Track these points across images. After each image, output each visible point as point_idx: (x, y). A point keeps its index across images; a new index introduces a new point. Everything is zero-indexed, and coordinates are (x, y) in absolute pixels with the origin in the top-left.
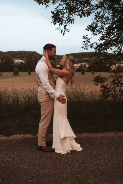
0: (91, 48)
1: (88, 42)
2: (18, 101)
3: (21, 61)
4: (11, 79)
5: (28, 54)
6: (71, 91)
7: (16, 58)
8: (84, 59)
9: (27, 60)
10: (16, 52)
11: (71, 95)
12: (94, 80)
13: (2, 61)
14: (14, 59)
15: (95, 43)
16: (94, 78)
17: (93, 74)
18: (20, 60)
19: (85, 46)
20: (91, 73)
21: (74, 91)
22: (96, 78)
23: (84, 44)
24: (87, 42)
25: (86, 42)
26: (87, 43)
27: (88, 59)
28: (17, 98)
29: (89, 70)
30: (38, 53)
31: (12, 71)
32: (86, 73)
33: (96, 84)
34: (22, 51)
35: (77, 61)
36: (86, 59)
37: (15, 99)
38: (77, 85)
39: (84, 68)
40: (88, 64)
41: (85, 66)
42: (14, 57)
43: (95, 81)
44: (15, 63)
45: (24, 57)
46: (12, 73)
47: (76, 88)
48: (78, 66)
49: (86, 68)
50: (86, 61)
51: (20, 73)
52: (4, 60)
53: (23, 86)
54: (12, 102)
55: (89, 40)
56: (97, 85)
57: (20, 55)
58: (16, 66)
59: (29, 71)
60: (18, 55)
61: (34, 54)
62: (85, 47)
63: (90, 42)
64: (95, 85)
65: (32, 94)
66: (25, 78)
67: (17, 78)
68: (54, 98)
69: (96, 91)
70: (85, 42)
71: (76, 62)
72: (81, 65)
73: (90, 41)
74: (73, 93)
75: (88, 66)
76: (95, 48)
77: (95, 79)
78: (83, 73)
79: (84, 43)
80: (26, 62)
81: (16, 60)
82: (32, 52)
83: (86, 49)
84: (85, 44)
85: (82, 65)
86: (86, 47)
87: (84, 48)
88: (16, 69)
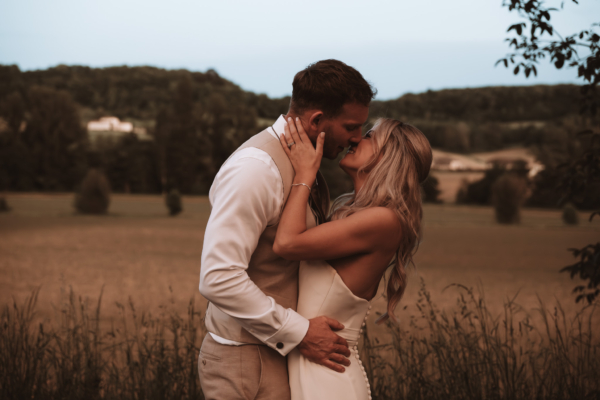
0: (559, 65)
1: (538, 30)
2: (94, 382)
3: (127, 127)
4: (56, 237)
5: (174, 85)
6: (427, 334)
7: (100, 110)
8: (515, 126)
9: (161, 119)
10: (97, 71)
11: (422, 358)
12: (573, 270)
13: (14, 125)
14: (85, 111)
15: (586, 36)
16: (576, 253)
17: (570, 219)
18: (122, 118)
19: (522, 51)
20: (554, 216)
21: (448, 338)
22: (584, 252)
23: (515, 41)
24: (533, 31)
25: (527, 32)
26: (533, 38)
27: (539, 125)
28: (89, 363)
29: (546, 193)
30: (230, 84)
31: (66, 184)
32: (528, 215)
33: (588, 291)
34: (136, 70)
35: (472, 136)
36: (525, 125)
37: (76, 368)
38: (467, 298)
39: (515, 181)
40: (540, 159)
41: (521, 168)
42: (85, 99)
43: (577, 276)
44: (93, 138)
45: (144, 105)
46: (65, 201)
47: (459, 317)
48: (479, 171)
49: (529, 182)
50: (524, 139)
51: (119, 202)
52: (28, 115)
53: (130, 282)
54: (55, 388)
55: (548, 17)
56: (590, 298)
57: (125, 94)
58: (94, 159)
59: (175, 192)
60: (112, 93)
61: (208, 85)
62: (519, 59)
63: (550, 30)
64: (578, 300)
65: (183, 342)
66: (147, 231)
67: (95, 232)
68: (280, 346)
69: (585, 339)
70: (519, 32)
71: (466, 141)
72: (495, 162)
73: (550, 23)
74: (438, 345)
75: (540, 174)
76: (582, 72)
77: (578, 259)
78: (507, 215)
79: (513, 34)
80: (155, 132)
81: (97, 118)
82: (198, 77)
83: (527, 72)
84: (520, 41)
85: (506, 162)
86: (526, 57)
87: (512, 67)
88: (96, 176)
